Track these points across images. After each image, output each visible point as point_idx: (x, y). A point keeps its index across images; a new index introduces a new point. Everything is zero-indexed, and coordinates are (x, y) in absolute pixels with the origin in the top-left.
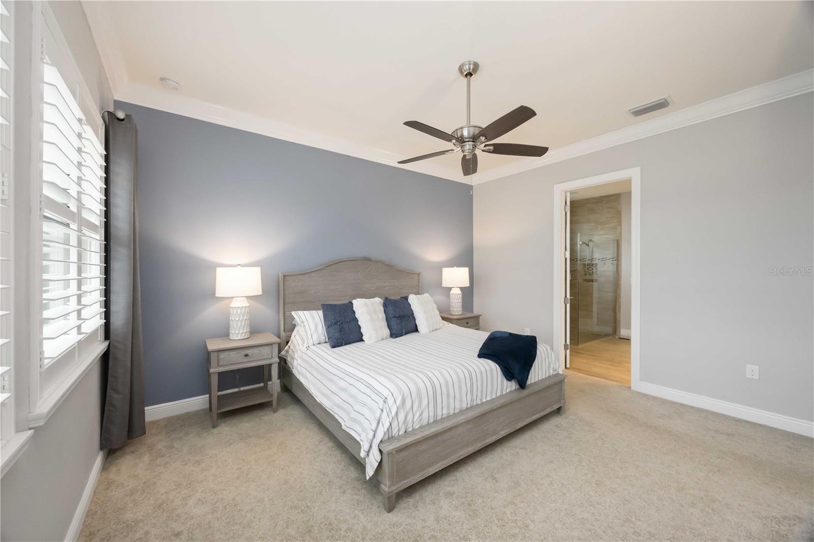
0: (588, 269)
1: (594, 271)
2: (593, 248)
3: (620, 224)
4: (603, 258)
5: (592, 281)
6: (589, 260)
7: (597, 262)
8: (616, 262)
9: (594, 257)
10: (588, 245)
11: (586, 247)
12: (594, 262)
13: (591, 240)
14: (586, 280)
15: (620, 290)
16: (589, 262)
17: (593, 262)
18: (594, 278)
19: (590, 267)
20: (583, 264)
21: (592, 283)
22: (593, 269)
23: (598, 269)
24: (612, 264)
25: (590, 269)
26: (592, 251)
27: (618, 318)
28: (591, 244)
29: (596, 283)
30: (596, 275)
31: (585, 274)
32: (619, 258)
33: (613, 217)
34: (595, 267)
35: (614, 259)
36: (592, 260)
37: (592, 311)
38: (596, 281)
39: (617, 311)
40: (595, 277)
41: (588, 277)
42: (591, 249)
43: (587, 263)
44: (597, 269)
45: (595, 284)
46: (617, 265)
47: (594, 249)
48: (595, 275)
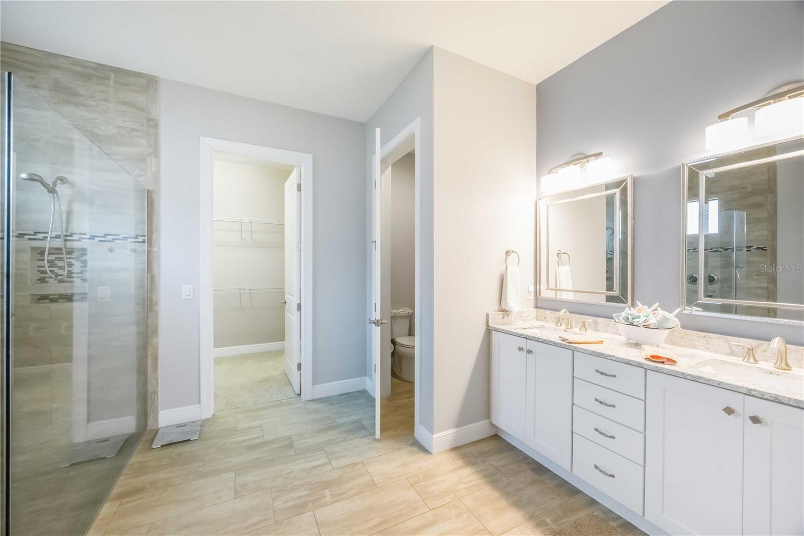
0: (51, 263)
1: (77, 267)
2: (70, 203)
3: (155, 151)
4: (106, 235)
5: (69, 298)
6: (58, 237)
7: (85, 243)
8: (145, 247)
9: (76, 227)
10: (52, 191)
11: (48, 197)
12: (76, 245)
13: (63, 180)
14: (43, 298)
15: (156, 317)
16: (58, 243)
17: (70, 244)
18: (75, 291)
19: (61, 259)
20: (33, 249)
21: (67, 305)
22: (70, 265)
23: (90, 264)
24: (134, 251)
25: (60, 264)
26: (69, 213)
27: (150, 389)
28: (60, 188)
29: (85, 305)
30: (84, 280)
31: (42, 280)
32: (154, 236)
33: (133, 130)
34: (77, 259)
35: (140, 239)
36: (67, 237)
37: (69, 359)
38: (84, 297)
39: (150, 368)
40: (78, 287)
41: (53, 288)
42: (64, 208)
43: (47, 244)
44: (85, 263)
45: (79, 309)
46: (149, 252)
47: (76, 207)
48: (77, 281)
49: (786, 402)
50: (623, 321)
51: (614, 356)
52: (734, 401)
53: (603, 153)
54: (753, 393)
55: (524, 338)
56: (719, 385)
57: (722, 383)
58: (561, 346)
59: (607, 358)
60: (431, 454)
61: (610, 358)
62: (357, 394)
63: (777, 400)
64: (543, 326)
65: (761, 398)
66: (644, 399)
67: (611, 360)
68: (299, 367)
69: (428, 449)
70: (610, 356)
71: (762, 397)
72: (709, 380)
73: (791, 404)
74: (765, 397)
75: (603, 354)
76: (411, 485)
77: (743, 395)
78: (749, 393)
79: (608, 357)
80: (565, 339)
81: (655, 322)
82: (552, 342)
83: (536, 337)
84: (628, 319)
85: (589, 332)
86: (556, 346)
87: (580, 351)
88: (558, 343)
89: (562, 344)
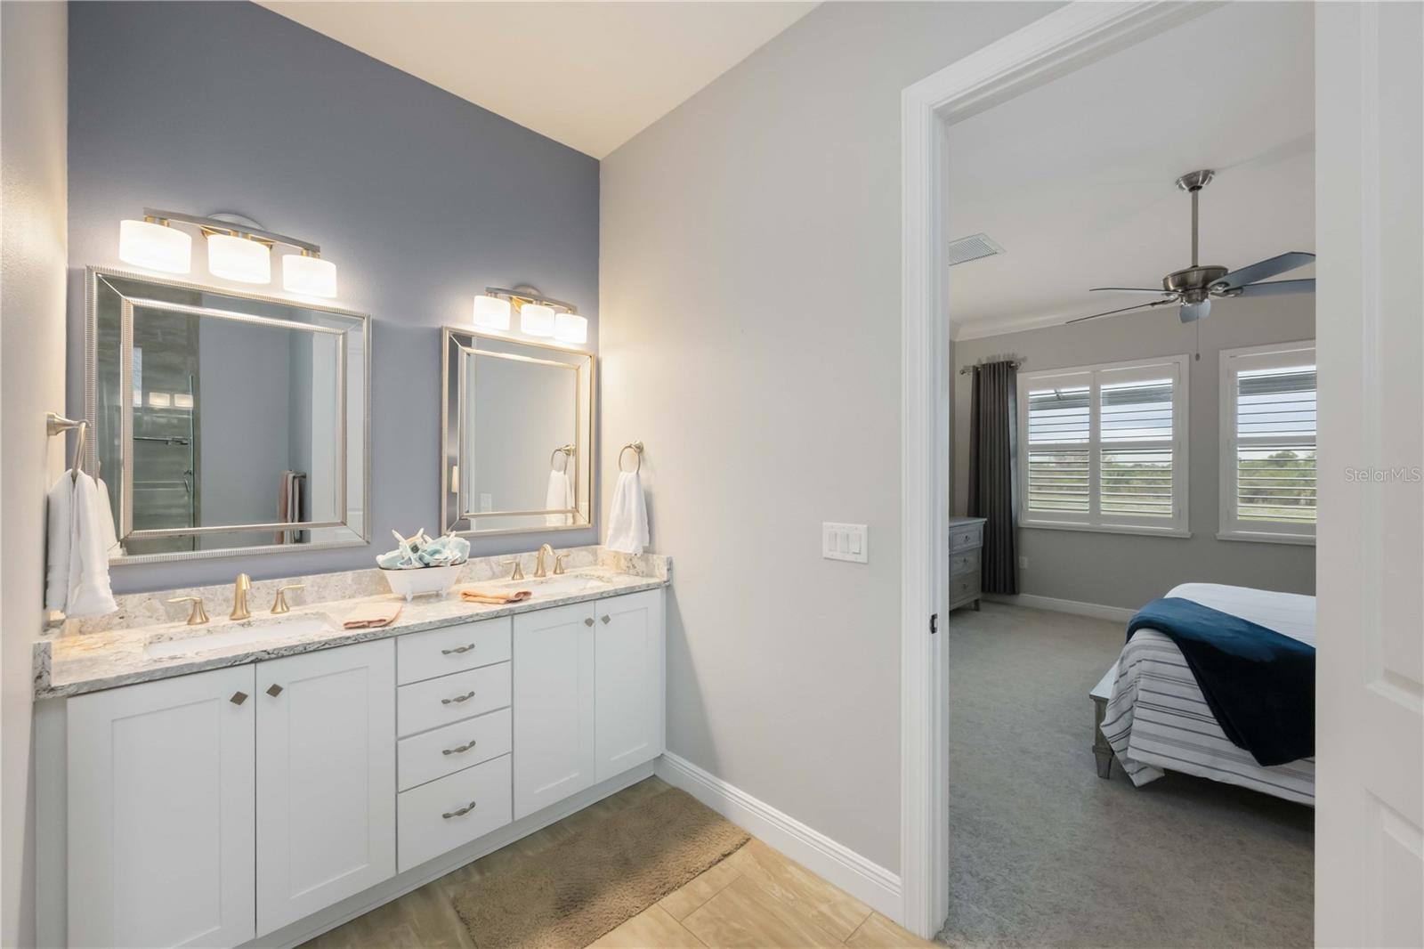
51: (477, 614)
55: (252, 662)
58: (357, 641)
61: (471, 620)
66: (510, 658)
67: (474, 621)
70: (471, 616)
75: (460, 618)
79: (468, 620)
80: (370, 622)
81: (460, 555)
82: (348, 638)
83: (297, 646)
84: (421, 559)
85: (295, 611)
86: (359, 642)
87: (416, 629)
88: (365, 635)
89: (374, 634)
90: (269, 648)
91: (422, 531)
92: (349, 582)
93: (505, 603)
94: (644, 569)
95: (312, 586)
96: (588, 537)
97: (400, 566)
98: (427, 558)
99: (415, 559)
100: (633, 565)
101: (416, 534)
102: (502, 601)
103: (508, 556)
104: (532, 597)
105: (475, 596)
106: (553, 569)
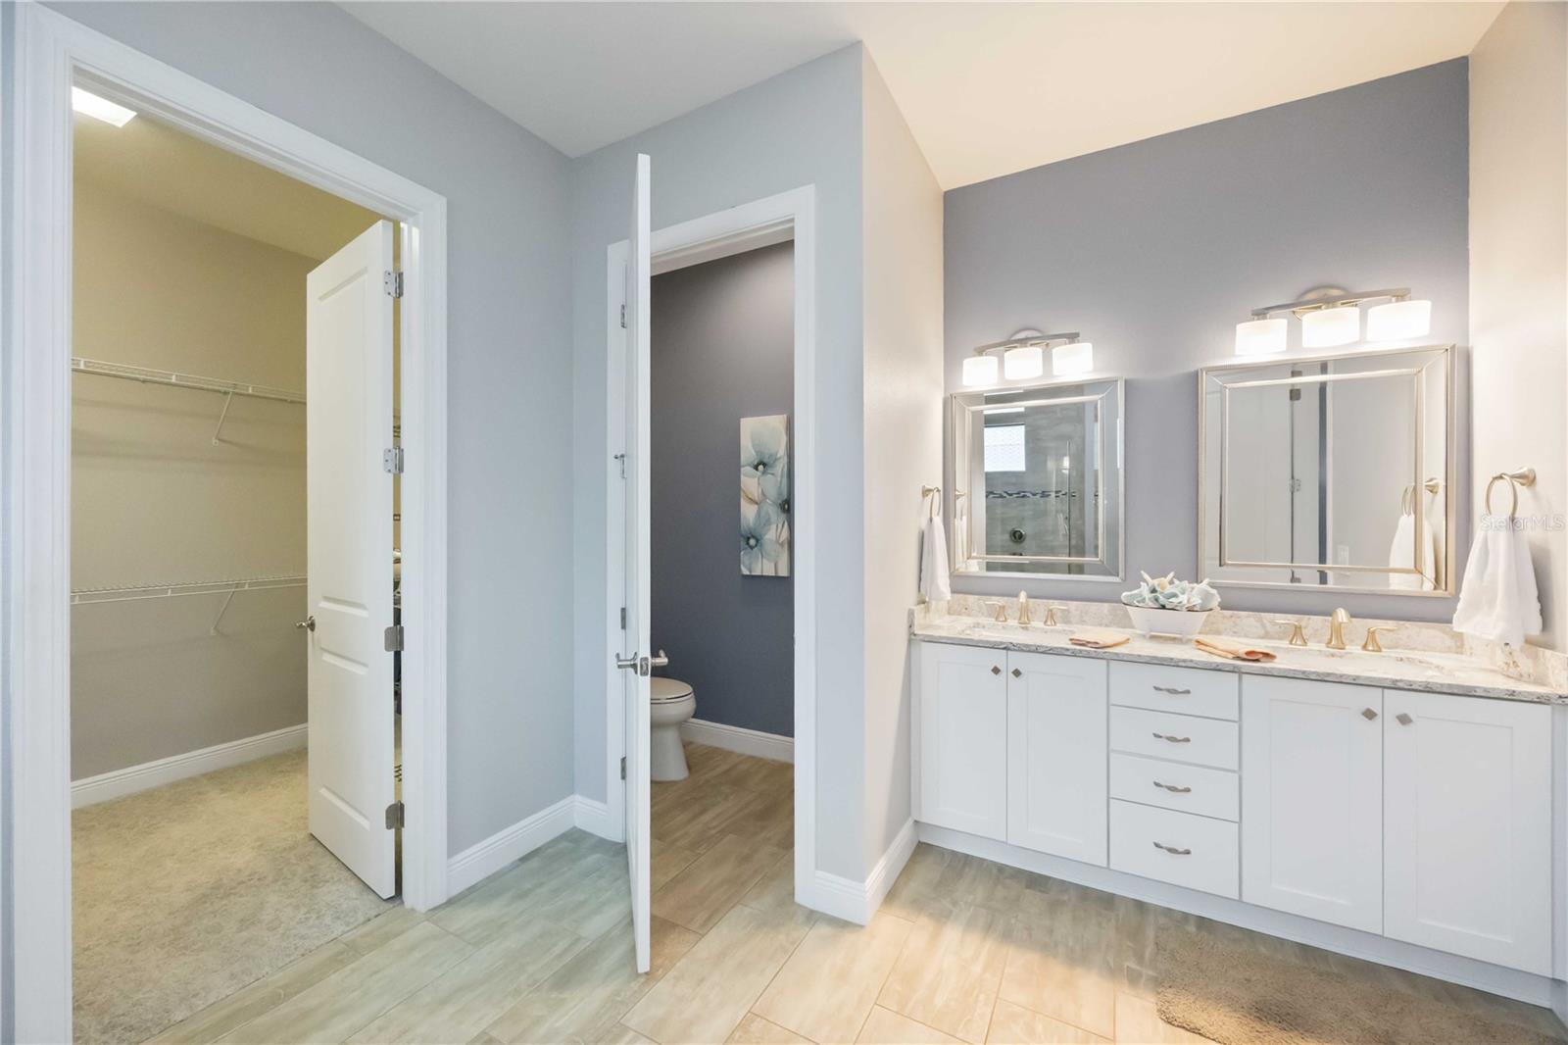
49: (1438, 690)
50: (1151, 604)
51: (1191, 661)
52: (1371, 699)
53: (1081, 335)
54: (1400, 685)
55: (1004, 648)
56: (1355, 682)
57: (1358, 677)
59: (1178, 666)
60: (862, 927)
61: (1184, 664)
62: (564, 844)
63: (1428, 689)
64: (978, 624)
65: (1409, 690)
66: (1237, 719)
67: (1187, 667)
68: (396, 816)
69: (850, 920)
70: (1184, 661)
71: (1410, 688)
72: (1341, 676)
73: (1445, 691)
74: (1413, 687)
76: (897, 1013)
77: (1380, 689)
78: (1394, 686)
80: (1089, 642)
81: (1200, 601)
82: (1068, 650)
83: (1031, 645)
84: (1157, 600)
85: (1059, 626)
86: (1075, 656)
87: (1125, 658)
88: (1081, 651)
89: (1088, 652)
90: (1015, 642)
91: (1172, 575)
92: (1106, 612)
93: (1234, 658)
94: (1531, 671)
95: (1077, 610)
96: (1434, 611)
97: (1137, 604)
98: (1162, 601)
99: (1150, 599)
100: (1514, 662)
101: (1165, 577)
102: (1231, 656)
103: (1289, 616)
104: (1276, 660)
105: (1207, 645)
106: (1364, 643)
